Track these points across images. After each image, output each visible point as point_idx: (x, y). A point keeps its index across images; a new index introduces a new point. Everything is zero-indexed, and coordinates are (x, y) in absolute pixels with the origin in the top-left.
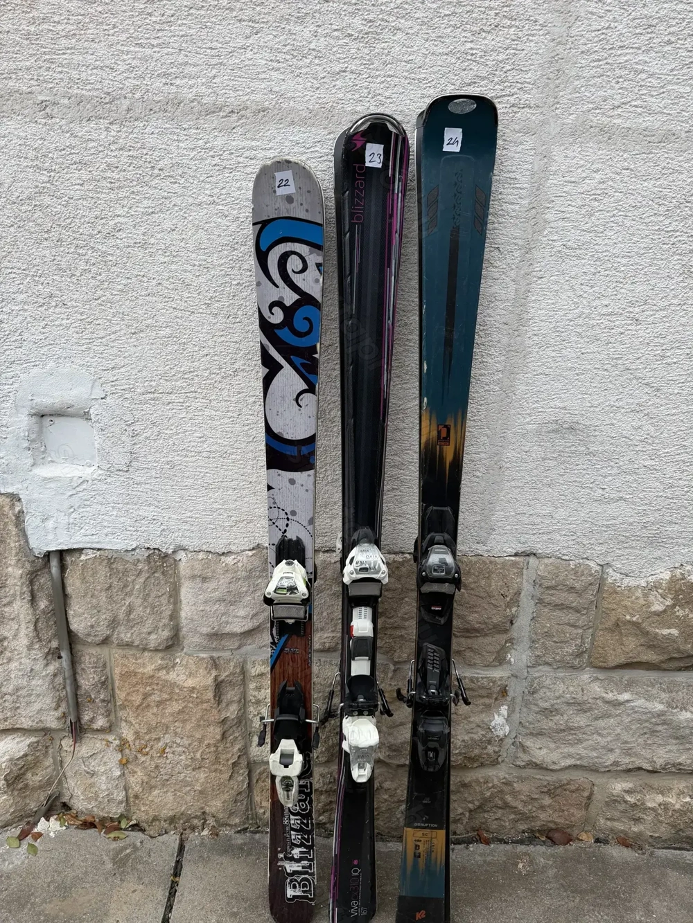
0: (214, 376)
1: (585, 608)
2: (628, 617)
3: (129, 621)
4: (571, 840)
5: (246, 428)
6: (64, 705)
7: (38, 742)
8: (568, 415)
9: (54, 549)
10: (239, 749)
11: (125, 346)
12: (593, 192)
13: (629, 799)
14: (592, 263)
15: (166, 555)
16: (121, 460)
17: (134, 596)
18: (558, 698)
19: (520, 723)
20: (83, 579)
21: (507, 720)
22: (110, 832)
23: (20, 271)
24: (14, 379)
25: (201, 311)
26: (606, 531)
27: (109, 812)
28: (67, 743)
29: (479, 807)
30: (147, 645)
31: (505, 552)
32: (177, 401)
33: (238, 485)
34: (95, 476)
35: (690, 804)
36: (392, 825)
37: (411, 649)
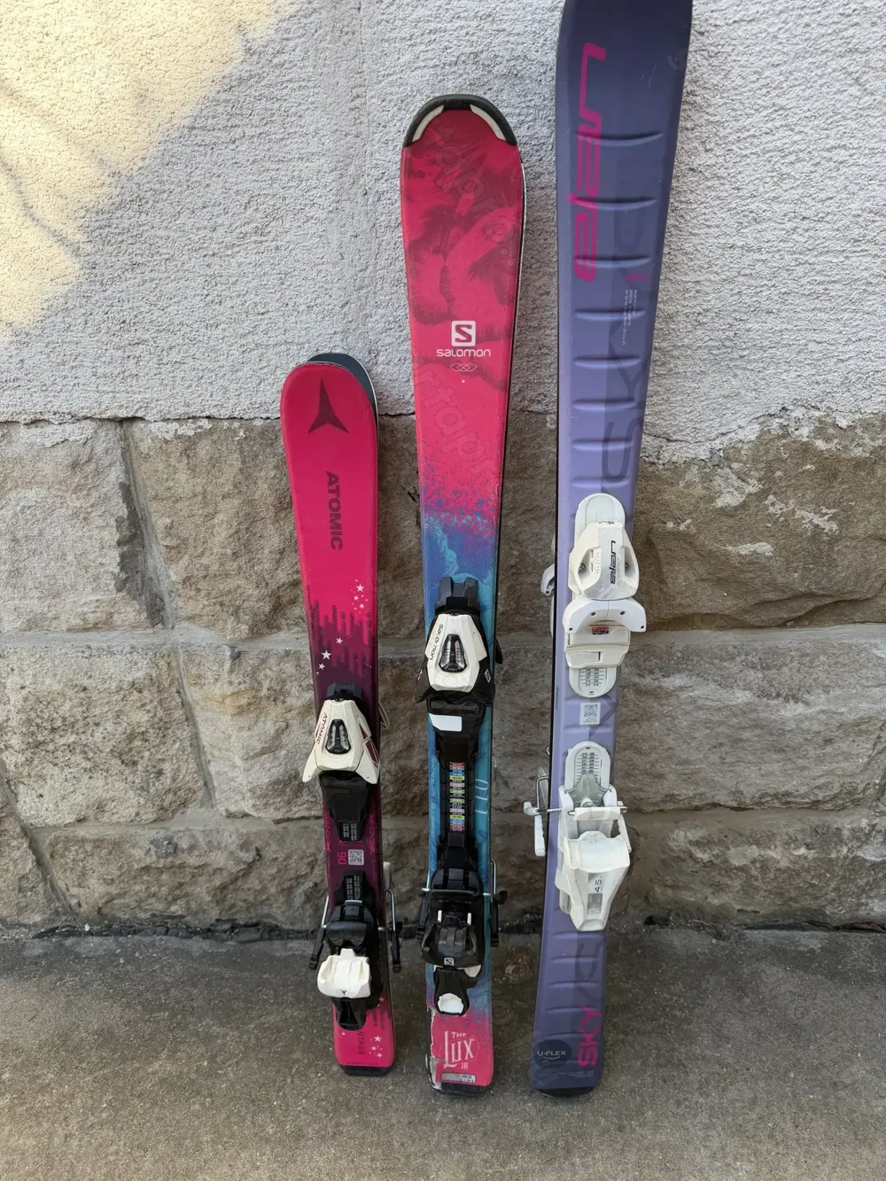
35: (806, 858)
36: (297, 914)
37: (256, 615)
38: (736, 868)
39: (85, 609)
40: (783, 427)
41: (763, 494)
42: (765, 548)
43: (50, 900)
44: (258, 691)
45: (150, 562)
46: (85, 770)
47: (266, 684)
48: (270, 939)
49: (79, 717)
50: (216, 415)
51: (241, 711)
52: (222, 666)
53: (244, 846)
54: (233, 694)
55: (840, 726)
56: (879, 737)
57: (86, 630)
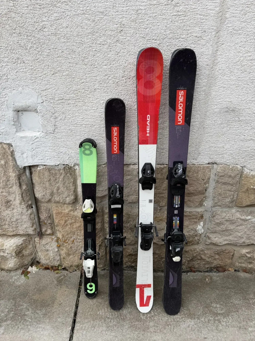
0: (86, 91)
1: (235, 184)
2: (252, 187)
3: (58, 193)
4: (225, 271)
5: (100, 114)
6: (35, 225)
7: (26, 239)
8: (232, 105)
9: (27, 165)
10: (102, 240)
11: (50, 80)
12: (247, 3)
13: (248, 256)
14: (245, 37)
15: (71, 167)
16: (51, 129)
17: (59, 183)
18: (223, 218)
19: (208, 228)
20: (39, 177)
21: (203, 227)
22: (55, 271)
23: (4, 48)
24: (5, 96)
25: (80, 63)
26: (245, 153)
27: (54, 264)
28: (37, 239)
29: (192, 259)
30: (65, 202)
31: (204, 162)
32: (72, 103)
33: (98, 138)
34: (41, 136)
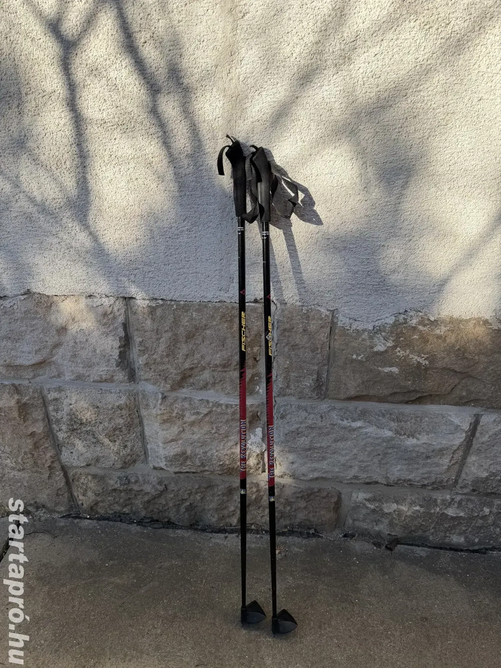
1: (318, 348)
2: (354, 357)
13: (370, 506)
18: (301, 423)
21: (262, 439)
35: (419, 511)
36: (181, 517)
37: (174, 381)
38: (386, 514)
39: (102, 373)
40: (404, 319)
41: (395, 347)
42: (395, 370)
43: (69, 501)
44: (172, 413)
45: (131, 356)
46: (93, 443)
47: (176, 412)
48: (168, 528)
49: (93, 419)
50: (165, 299)
51: (165, 422)
52: (157, 401)
53: (160, 483)
54: (161, 414)
55: (433, 451)
56: (452, 457)
57: (101, 382)
